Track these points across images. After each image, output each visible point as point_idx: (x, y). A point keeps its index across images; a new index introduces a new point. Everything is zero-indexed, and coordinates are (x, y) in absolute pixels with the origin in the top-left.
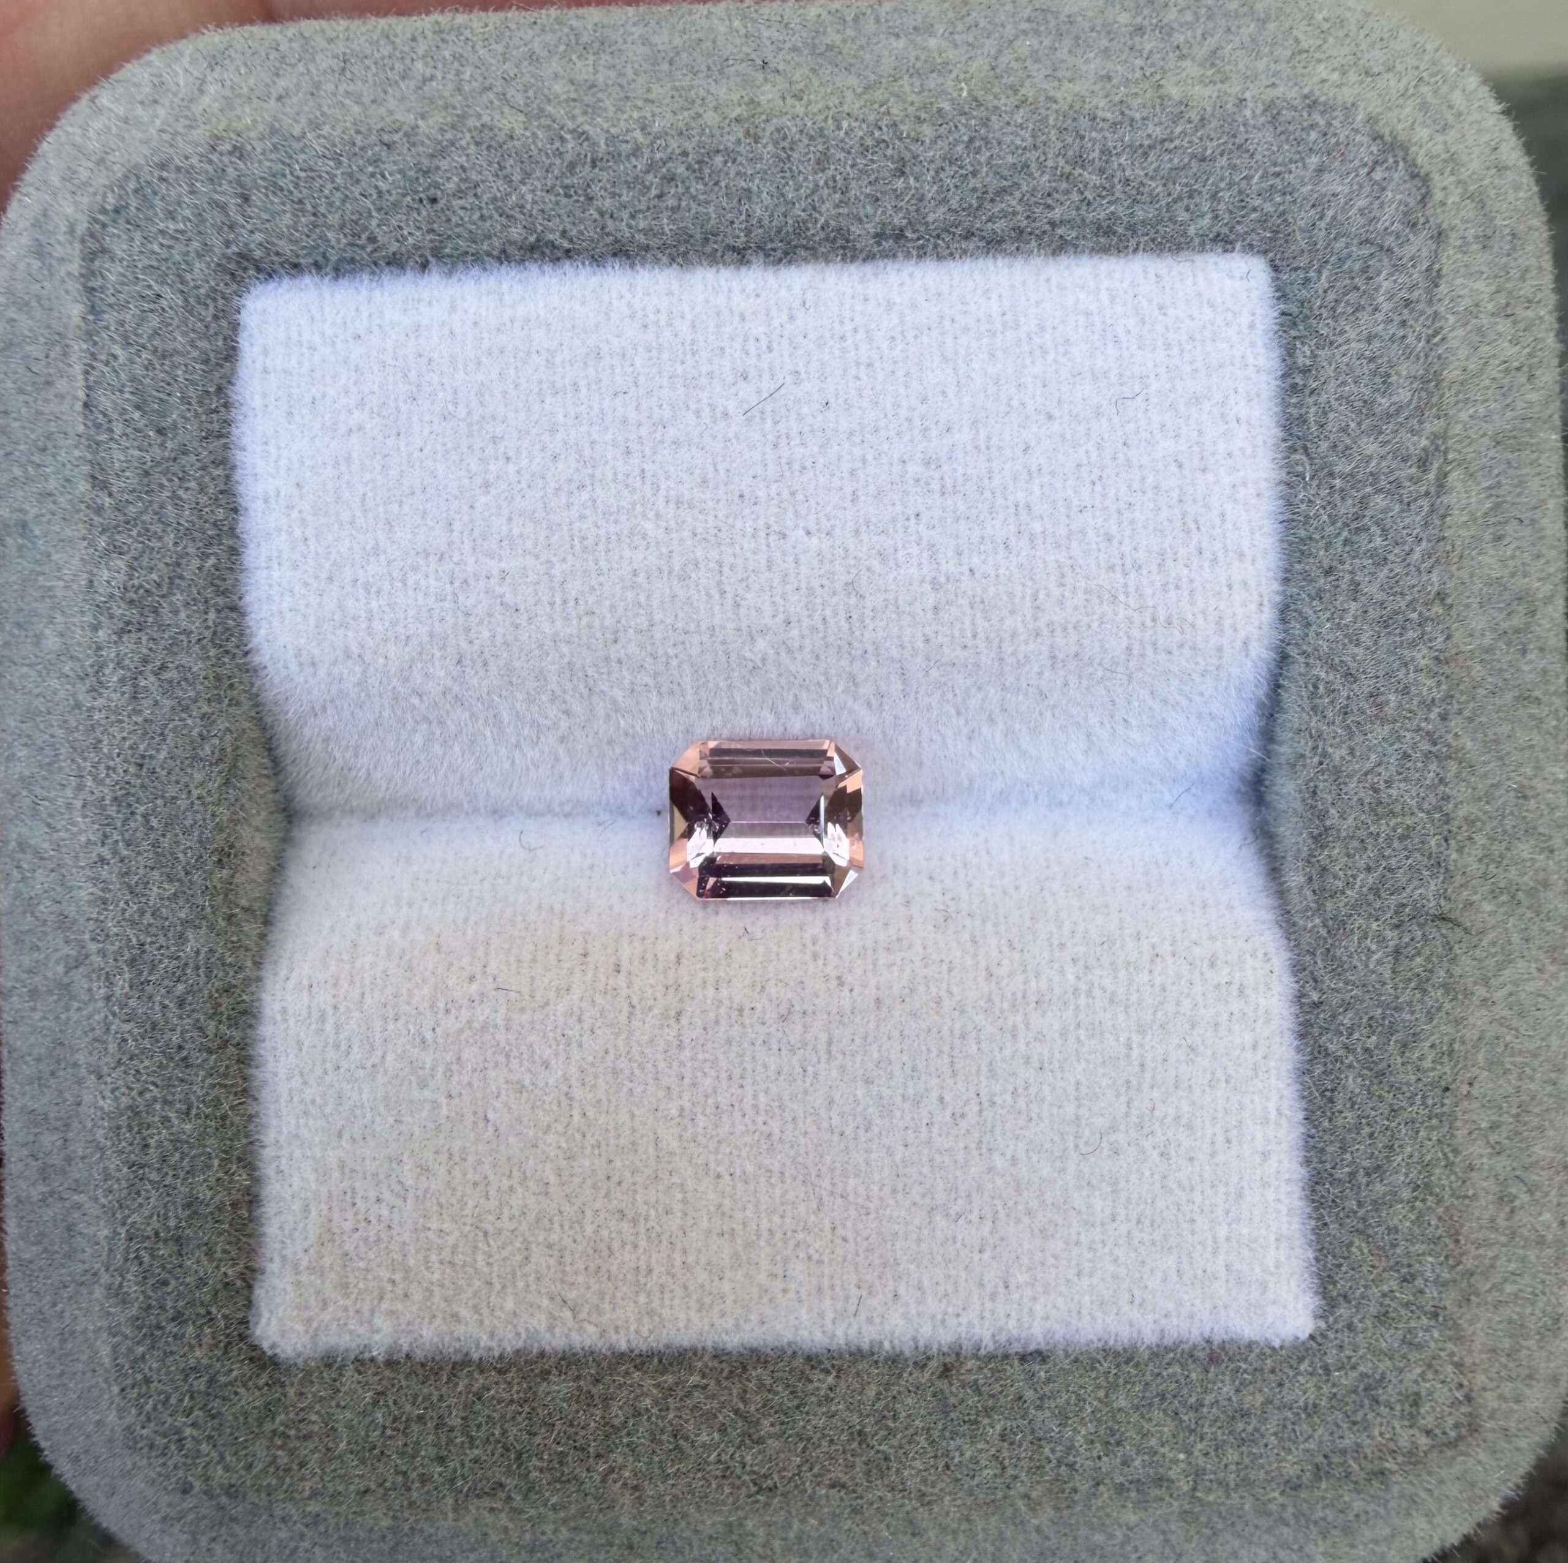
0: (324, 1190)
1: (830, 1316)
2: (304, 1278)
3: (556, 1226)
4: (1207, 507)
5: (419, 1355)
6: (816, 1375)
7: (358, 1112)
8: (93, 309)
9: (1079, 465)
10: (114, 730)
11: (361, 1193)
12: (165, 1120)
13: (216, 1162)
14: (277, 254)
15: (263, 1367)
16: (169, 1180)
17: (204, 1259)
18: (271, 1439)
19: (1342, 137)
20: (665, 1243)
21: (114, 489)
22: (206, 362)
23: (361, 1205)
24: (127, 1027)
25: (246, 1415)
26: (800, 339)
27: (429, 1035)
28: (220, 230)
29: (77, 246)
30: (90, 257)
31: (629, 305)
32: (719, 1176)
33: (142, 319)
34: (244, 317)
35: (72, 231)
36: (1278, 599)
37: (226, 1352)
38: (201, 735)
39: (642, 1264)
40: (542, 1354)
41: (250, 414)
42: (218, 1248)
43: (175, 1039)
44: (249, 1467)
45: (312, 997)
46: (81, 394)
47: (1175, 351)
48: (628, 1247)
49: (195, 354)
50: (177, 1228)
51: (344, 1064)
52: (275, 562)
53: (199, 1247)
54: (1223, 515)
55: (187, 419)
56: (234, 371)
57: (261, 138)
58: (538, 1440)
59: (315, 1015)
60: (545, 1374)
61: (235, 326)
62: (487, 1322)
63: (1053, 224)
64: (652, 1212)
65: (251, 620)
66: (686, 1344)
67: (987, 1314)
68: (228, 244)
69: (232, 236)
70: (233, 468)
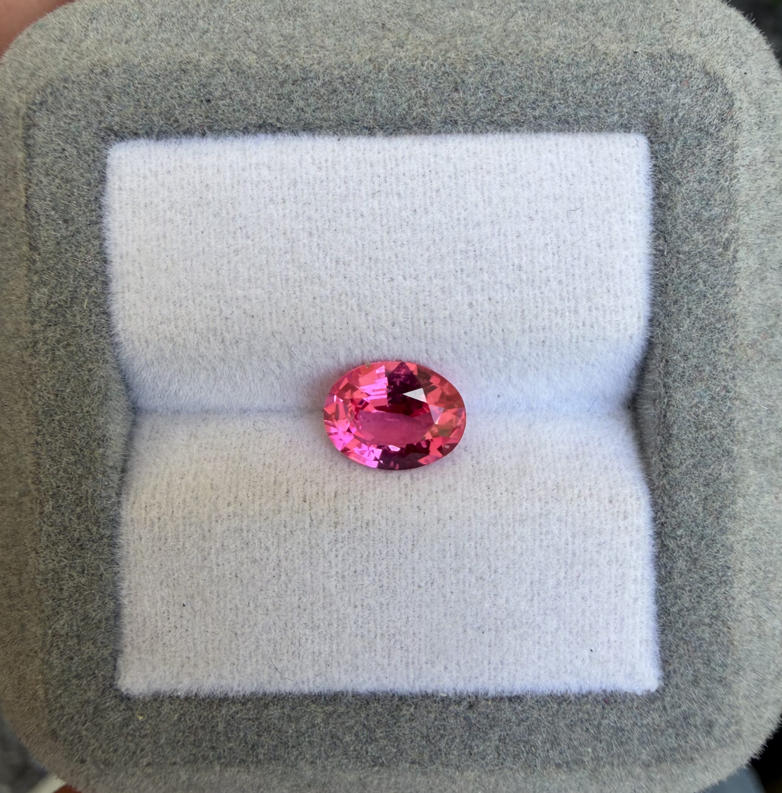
0: (153, 611)
1: (412, 676)
2: (143, 656)
3: (273, 630)
4: (613, 267)
5: (202, 695)
6: (405, 707)
7: (170, 572)
8: (29, 156)
9: (547, 245)
10: (43, 376)
11: (172, 612)
12: (71, 576)
13: (97, 597)
14: (126, 128)
15: (122, 700)
16: (74, 607)
17: (92, 646)
18: (126, 738)
19: (688, 73)
20: (328, 640)
21: (41, 251)
22: (89, 184)
23: (172, 619)
24: (51, 529)
25: (113, 725)
26: (402, 177)
27: (207, 534)
28: (96, 115)
29: (21, 121)
30: (28, 128)
31: (312, 158)
32: (356, 607)
33: (55, 162)
34: (109, 161)
35: (17, 113)
36: (648, 314)
37: (103, 693)
38: (88, 380)
39: (316, 650)
40: (265, 694)
41: (112, 212)
42: (99, 641)
43: (76, 535)
44: (115, 751)
45: (147, 513)
46: (23, 200)
47: (598, 186)
48: (310, 641)
49: (83, 180)
50: (78, 631)
51: (163, 548)
52: (126, 290)
53: (89, 640)
54: (621, 272)
55: (79, 215)
56: (104, 188)
57: (118, 66)
58: (263, 738)
59: (148, 523)
60: (266, 706)
61: (105, 165)
62: (237, 679)
63: (535, 118)
64: (322, 624)
65: (114, 319)
66: (338, 690)
67: (492, 677)
68: (100, 122)
69: (102, 119)
70: (104, 239)
